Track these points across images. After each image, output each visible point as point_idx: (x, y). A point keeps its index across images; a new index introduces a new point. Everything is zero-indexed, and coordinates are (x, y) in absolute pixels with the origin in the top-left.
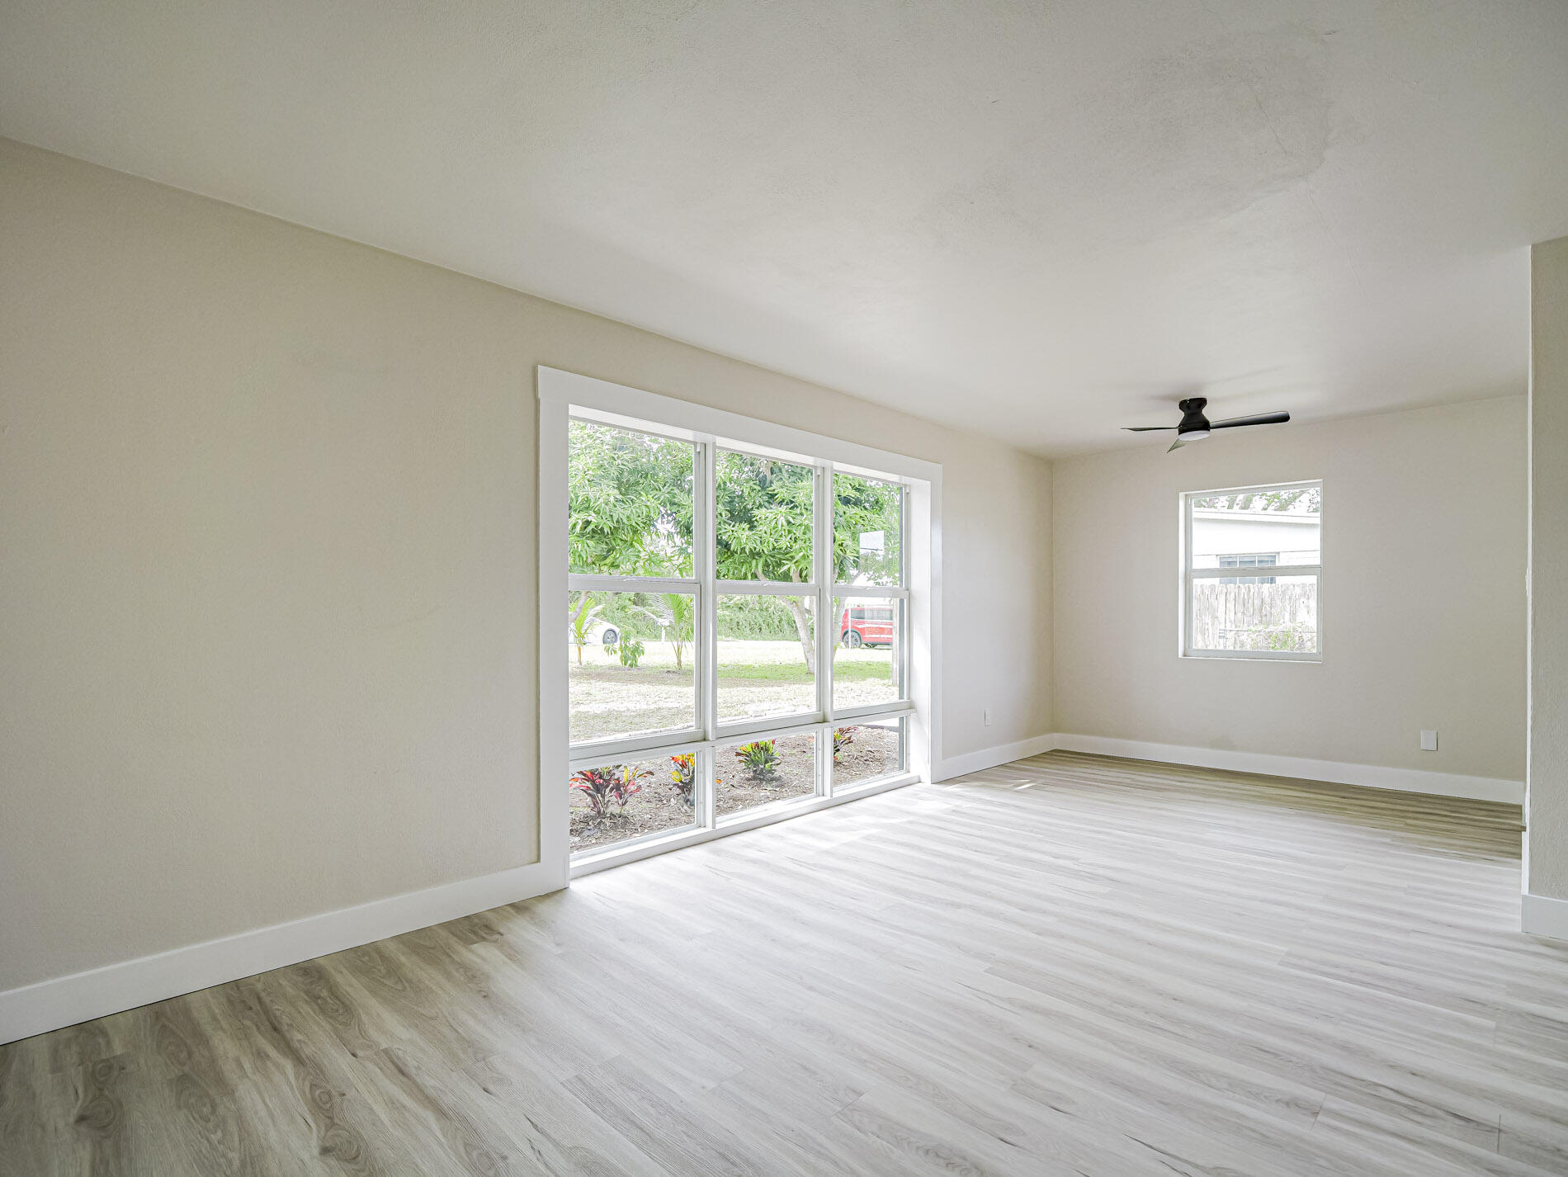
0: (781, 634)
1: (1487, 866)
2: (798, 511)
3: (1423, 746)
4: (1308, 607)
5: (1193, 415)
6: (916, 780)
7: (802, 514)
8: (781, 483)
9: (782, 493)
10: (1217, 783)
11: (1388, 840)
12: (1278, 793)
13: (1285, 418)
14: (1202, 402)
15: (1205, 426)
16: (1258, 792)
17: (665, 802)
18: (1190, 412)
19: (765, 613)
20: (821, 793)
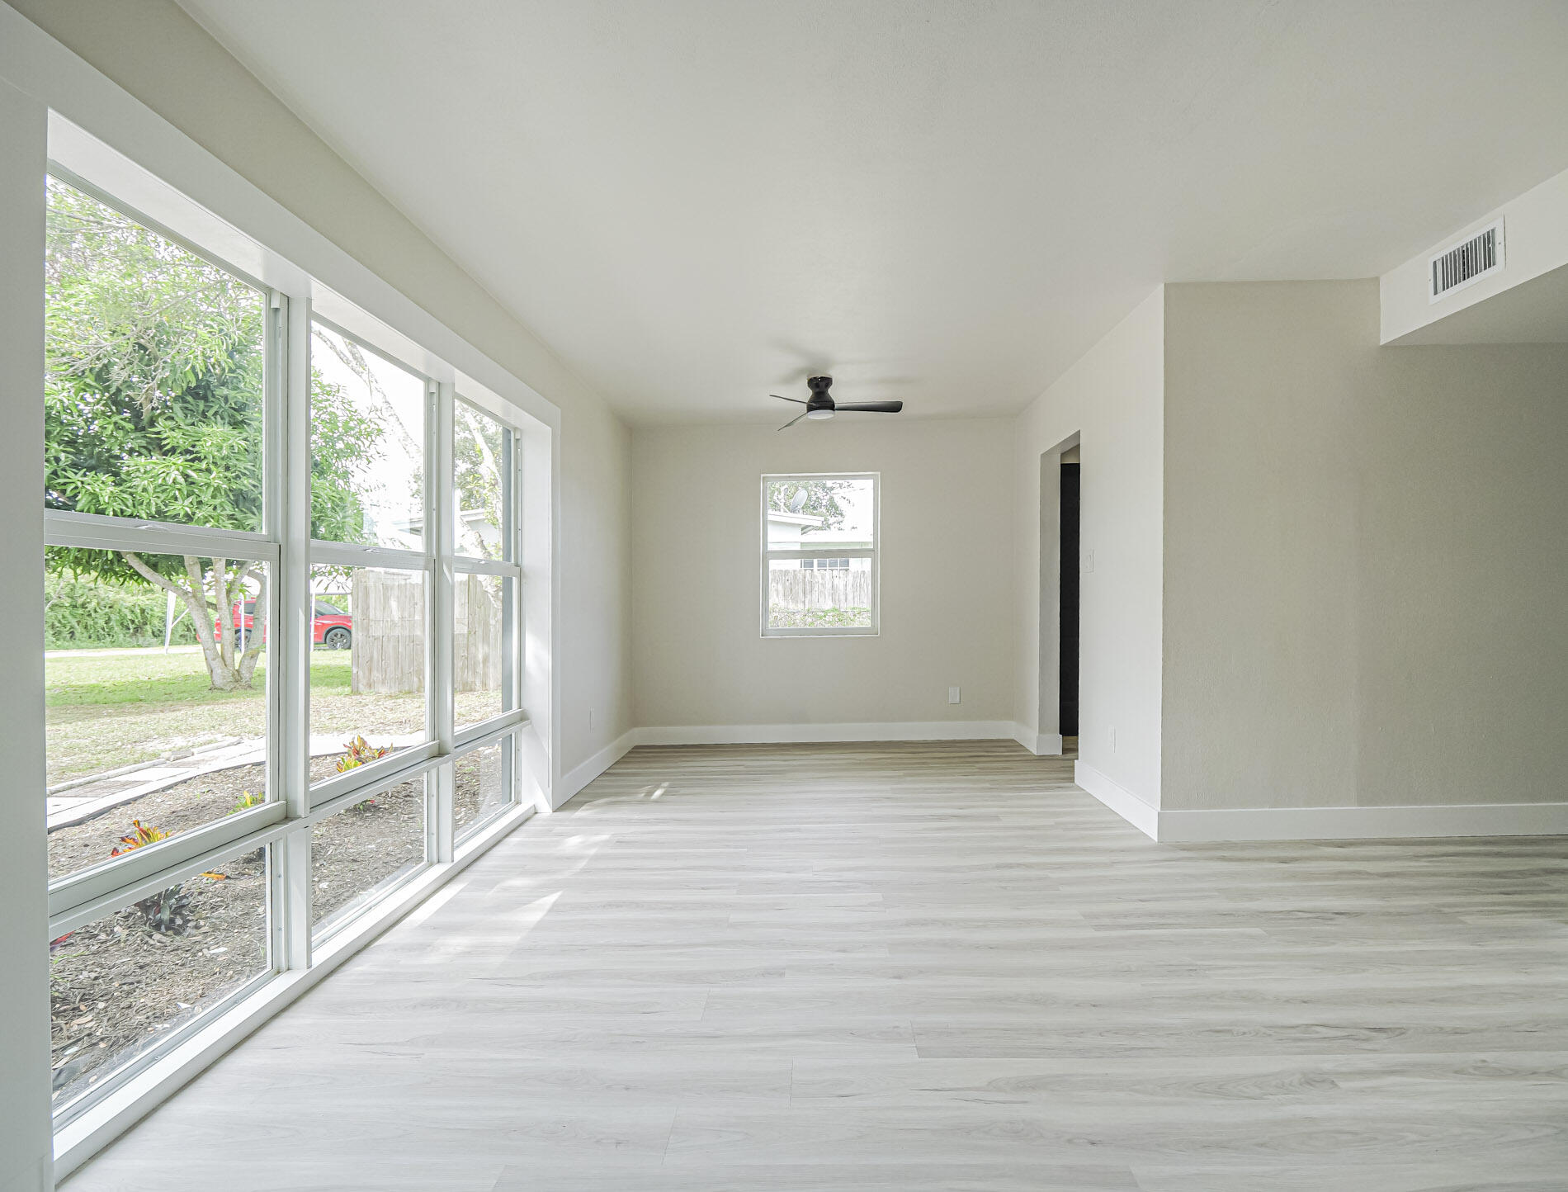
0: (109, 639)
1: (1062, 792)
2: (203, 465)
3: (950, 701)
4: (777, 590)
5: (820, 394)
6: (532, 811)
7: (209, 471)
8: (170, 424)
9: (173, 438)
10: (812, 757)
11: (988, 785)
12: (869, 757)
13: (895, 408)
14: (827, 381)
15: (831, 406)
16: (854, 759)
17: (103, 937)
18: (818, 390)
19: (81, 611)
20: (435, 860)
